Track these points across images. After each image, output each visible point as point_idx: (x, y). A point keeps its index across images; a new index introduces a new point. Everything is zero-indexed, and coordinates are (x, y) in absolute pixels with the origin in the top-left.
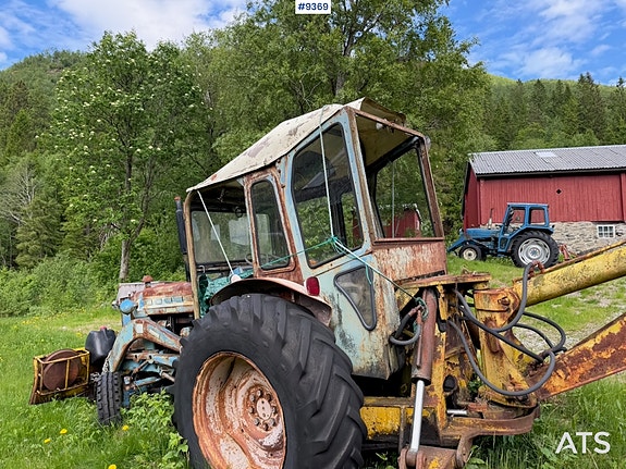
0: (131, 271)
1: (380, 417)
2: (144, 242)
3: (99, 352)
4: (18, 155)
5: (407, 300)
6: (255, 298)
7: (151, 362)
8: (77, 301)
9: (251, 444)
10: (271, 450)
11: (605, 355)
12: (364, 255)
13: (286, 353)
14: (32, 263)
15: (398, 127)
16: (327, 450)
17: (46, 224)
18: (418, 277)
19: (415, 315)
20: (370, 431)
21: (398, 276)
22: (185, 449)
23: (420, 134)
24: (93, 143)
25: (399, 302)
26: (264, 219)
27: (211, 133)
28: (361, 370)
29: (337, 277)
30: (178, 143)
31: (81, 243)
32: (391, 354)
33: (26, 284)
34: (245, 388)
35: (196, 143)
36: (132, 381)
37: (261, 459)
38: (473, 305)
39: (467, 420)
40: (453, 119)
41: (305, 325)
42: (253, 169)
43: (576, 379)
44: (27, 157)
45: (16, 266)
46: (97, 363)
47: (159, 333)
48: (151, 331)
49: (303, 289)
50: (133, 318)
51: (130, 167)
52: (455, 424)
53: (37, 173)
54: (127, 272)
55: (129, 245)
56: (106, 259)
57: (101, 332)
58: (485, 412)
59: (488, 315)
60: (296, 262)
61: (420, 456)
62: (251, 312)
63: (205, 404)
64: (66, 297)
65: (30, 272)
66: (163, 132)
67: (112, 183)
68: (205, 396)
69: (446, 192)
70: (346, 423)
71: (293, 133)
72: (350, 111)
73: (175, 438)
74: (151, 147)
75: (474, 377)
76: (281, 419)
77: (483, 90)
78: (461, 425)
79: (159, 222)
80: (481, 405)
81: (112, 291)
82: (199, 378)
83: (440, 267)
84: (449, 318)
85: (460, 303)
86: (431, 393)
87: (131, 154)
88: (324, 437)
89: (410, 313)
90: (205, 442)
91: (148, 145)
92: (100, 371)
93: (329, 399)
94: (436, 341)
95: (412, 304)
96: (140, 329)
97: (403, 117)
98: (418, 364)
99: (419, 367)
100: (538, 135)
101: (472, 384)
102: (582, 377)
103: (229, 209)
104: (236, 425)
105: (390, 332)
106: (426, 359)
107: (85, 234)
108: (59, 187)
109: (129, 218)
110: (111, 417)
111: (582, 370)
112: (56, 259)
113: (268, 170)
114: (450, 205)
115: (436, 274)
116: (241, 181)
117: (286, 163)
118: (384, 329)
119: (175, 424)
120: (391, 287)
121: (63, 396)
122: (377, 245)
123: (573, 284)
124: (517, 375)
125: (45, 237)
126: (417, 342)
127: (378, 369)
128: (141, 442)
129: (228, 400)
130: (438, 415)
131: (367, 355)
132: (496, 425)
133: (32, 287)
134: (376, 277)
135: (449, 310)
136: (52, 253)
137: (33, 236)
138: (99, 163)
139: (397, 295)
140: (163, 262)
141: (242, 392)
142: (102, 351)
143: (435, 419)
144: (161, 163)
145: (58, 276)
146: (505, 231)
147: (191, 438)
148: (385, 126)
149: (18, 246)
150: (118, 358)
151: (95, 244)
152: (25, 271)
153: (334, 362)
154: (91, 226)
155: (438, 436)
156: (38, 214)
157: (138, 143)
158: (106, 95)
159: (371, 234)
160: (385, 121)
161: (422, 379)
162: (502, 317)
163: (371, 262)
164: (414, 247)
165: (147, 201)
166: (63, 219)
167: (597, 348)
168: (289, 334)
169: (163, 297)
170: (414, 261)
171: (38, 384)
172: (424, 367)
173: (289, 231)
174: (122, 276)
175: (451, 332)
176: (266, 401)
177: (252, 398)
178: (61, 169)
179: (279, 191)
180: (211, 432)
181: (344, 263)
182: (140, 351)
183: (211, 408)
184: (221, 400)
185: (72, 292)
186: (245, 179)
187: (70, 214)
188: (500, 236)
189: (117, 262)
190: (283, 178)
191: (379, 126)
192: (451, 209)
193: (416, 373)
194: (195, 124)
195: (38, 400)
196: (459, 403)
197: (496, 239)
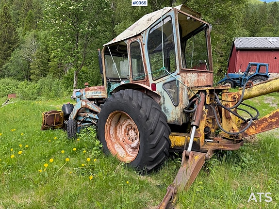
0: (78, 84)
1: (177, 140)
2: (83, 72)
3: (67, 112)
4: (29, 31)
5: (193, 95)
6: (130, 91)
7: (88, 117)
8: (56, 96)
9: (126, 147)
10: (134, 149)
11: (273, 120)
12: (176, 75)
13: (141, 111)
14: (37, 79)
15: (197, 19)
16: (155, 147)
17: (42, 62)
18: (199, 87)
19: (195, 101)
20: (173, 145)
21: (190, 85)
22: (101, 146)
23: (207, 23)
24: (61, 26)
25: (189, 96)
26: (135, 60)
27: (113, 23)
28: (171, 121)
29: (164, 84)
30: (98, 27)
31: (57, 71)
32: (184, 116)
33: (35, 88)
34: (125, 125)
35: (106, 27)
36: (80, 123)
37: (130, 152)
38: (221, 99)
39: (212, 144)
40: (227, 19)
41: (150, 101)
42: (131, 36)
43: (260, 130)
44: (33, 32)
45: (30, 80)
46: (67, 117)
47: (92, 106)
48: (88, 104)
49: (150, 88)
50: (81, 99)
51: (78, 38)
52: (207, 144)
53: (38, 39)
54: (76, 85)
55: (77, 73)
56: (68, 79)
57: (68, 104)
58: (220, 141)
59: (226, 103)
60: (147, 78)
61: (191, 153)
62: (128, 95)
63: (110, 131)
64: (51, 94)
65: (36, 83)
66: (92, 22)
67: (69, 45)
68: (110, 127)
69: (221, 56)
70: (163, 138)
71: (150, 20)
72: (175, 10)
73: (98, 142)
74: (87, 29)
75: (218, 129)
76: (138, 137)
77: (244, 5)
78: (210, 145)
79: (90, 64)
80: (219, 138)
81: (70, 92)
82: (107, 120)
83: (209, 83)
84: (210, 104)
85: (216, 98)
86: (199, 132)
87: (78, 31)
88: (154, 142)
89: (193, 100)
90: (109, 144)
91: (85, 28)
92: (68, 120)
93: (157, 129)
94: (203, 112)
95: (195, 97)
96: (84, 104)
97: (200, 14)
98: (194, 119)
99: (194, 121)
100: (271, 30)
101: (217, 131)
102: (262, 129)
103: (121, 55)
104: (121, 139)
105: (184, 107)
106: (198, 118)
107: (58, 68)
108: (47, 46)
109: (77, 61)
110: (73, 136)
111: (263, 126)
112: (47, 77)
113: (138, 37)
114: (222, 63)
115: (207, 86)
116: (126, 42)
117: (146, 33)
118: (182, 106)
119: (98, 137)
120: (186, 89)
121: (53, 128)
122: (182, 71)
123: (265, 91)
124: (235, 127)
125: (42, 68)
126: (195, 111)
127: (178, 121)
128: (85, 144)
129: (118, 129)
130: (201, 140)
131: (174, 116)
132: (224, 146)
133: (38, 89)
134: (180, 84)
135: (210, 100)
136: (45, 76)
137: (37, 68)
138: (64, 36)
139: (189, 93)
140: (91, 81)
141: (124, 127)
142: (69, 112)
143: (199, 142)
144: (91, 37)
145: (48, 85)
146: (246, 75)
147: (104, 142)
148: (191, 18)
149: (31, 71)
150: (75, 115)
151: (63, 72)
152: (34, 82)
153: (160, 116)
154: (61, 64)
155: (200, 148)
156: (39, 58)
157: (81, 27)
158: (67, 3)
159: (180, 66)
160: (191, 16)
161: (195, 126)
162: (232, 104)
163: (179, 78)
164: (199, 73)
165: (85, 54)
166: (49, 61)
167: (271, 117)
168: (143, 104)
169: (93, 91)
170: (198, 80)
171: (44, 123)
172: (197, 121)
173: (145, 64)
174: (74, 86)
175: (210, 109)
176: (133, 131)
177: (127, 129)
178: (48, 38)
179: (142, 46)
180: (111, 141)
181: (168, 79)
182: (84, 113)
183: (112, 132)
184: (116, 130)
185: (54, 91)
186: (128, 41)
187: (52, 58)
188: (243, 78)
189: (72, 80)
190: (144, 40)
191: (188, 18)
192: (223, 64)
193: (193, 123)
194: (106, 19)
195: (44, 129)
196: (210, 137)
197: (241, 79)
